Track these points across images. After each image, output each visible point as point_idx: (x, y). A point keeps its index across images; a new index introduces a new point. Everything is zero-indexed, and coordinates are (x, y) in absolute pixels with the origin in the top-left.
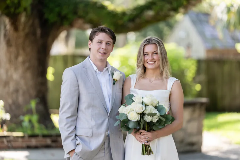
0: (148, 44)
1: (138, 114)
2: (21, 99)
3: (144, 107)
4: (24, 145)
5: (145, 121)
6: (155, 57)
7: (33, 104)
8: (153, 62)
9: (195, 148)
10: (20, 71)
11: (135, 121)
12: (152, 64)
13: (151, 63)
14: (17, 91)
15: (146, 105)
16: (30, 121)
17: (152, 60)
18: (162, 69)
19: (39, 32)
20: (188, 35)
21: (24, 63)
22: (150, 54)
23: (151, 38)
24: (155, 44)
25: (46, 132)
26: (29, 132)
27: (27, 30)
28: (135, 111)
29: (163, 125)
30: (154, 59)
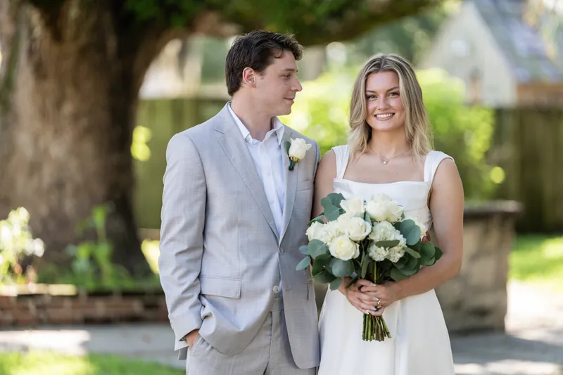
0: (377, 71)
1: (355, 242)
2: (69, 206)
3: (369, 225)
4: (78, 315)
5: (371, 258)
6: (393, 102)
7: (99, 218)
8: (387, 115)
9: (489, 321)
10: (68, 136)
11: (347, 259)
12: (387, 119)
13: (385, 116)
14: (59, 185)
15: (373, 221)
16: (92, 259)
17: (385, 111)
18: (411, 130)
19: (112, 43)
20: (473, 49)
21: (76, 117)
22: (382, 96)
23: (383, 57)
24: (392, 70)
25: (129, 284)
26: (90, 285)
27: (83, 39)
28: (346, 236)
29: (414, 269)
30: (390, 107)
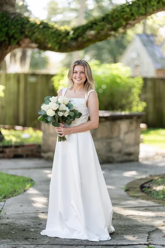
0: (78, 65)
1: (54, 111)
3: (58, 105)
5: (58, 116)
6: (82, 75)
11: (52, 116)
12: (79, 80)
13: (79, 79)
15: (59, 104)
17: (79, 78)
22: (79, 73)
23: (80, 60)
24: (83, 65)
28: (51, 109)
29: (73, 118)
30: (81, 77)
